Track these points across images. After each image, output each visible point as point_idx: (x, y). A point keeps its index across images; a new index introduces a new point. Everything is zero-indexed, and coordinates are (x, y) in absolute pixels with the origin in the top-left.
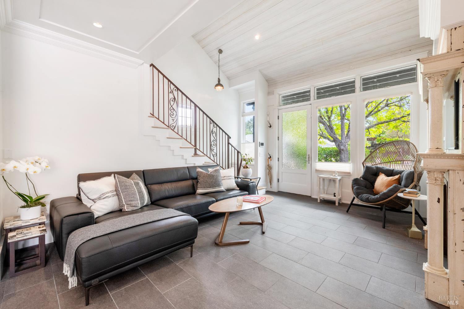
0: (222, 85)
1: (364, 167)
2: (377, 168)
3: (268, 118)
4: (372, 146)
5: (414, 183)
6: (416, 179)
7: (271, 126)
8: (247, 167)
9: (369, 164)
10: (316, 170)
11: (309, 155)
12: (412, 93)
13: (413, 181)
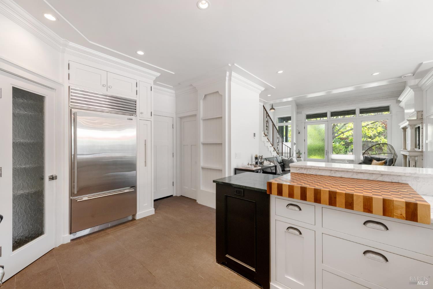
0: (274, 109)
1: (363, 157)
2: (371, 157)
3: (297, 128)
4: (346, 144)
5: (393, 164)
6: (394, 162)
7: (299, 133)
8: (300, 157)
9: (366, 155)
10: (332, 159)
11: (326, 150)
12: (388, 119)
13: (392, 163)
